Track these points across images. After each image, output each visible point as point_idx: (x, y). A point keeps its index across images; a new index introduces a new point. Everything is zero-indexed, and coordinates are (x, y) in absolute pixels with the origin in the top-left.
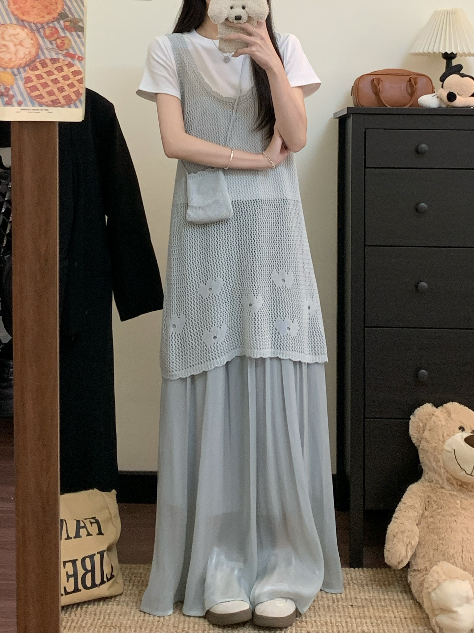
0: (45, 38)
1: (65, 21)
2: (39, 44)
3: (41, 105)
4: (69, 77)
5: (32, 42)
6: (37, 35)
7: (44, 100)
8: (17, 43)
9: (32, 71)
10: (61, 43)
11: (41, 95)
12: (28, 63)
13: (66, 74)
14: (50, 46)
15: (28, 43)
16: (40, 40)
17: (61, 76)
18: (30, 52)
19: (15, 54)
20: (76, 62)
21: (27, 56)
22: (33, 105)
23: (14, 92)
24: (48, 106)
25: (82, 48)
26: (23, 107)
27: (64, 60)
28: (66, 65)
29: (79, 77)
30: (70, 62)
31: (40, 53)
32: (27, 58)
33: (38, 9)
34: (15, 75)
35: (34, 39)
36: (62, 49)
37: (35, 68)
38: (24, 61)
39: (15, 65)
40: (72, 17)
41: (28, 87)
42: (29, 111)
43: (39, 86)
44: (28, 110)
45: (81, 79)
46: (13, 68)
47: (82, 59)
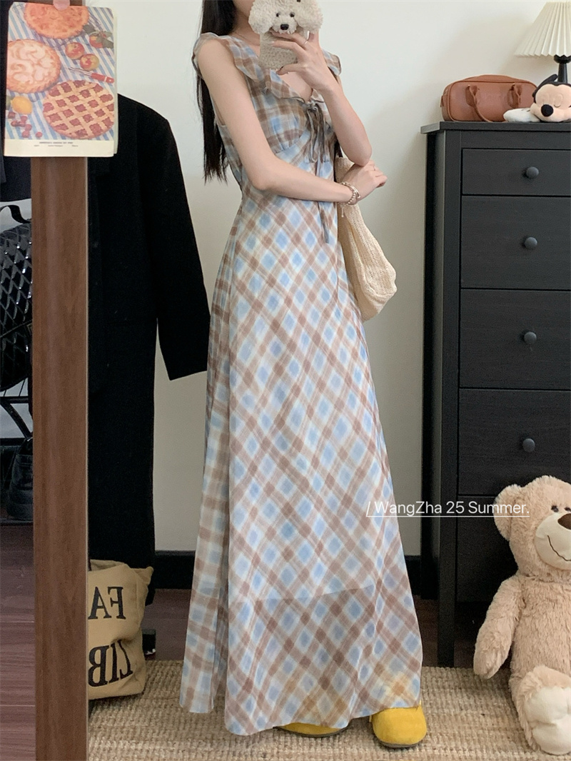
0: (68, 58)
1: (91, 36)
2: (60, 64)
3: (64, 137)
4: (97, 102)
5: (52, 61)
6: (59, 53)
7: (67, 132)
8: (36, 63)
9: (53, 96)
10: (87, 62)
11: (63, 124)
12: (47, 86)
13: (92, 99)
14: (72, 65)
15: (47, 62)
16: (62, 59)
17: (88, 101)
18: (49, 73)
19: (33, 76)
20: (105, 85)
21: (46, 79)
22: (55, 138)
23: (32, 121)
24: (73, 138)
25: (113, 68)
26: (42, 140)
27: (90, 83)
28: (93, 88)
29: (109, 103)
30: (98, 84)
31: (62, 74)
32: (47, 81)
33: (59, 21)
34: (33, 101)
35: (54, 58)
36: (88, 69)
37: (56, 93)
38: (42, 84)
39: (32, 89)
40: (99, 31)
41: (49, 116)
43: (61, 115)
44: (49, 143)
45: (112, 105)
46: (30, 92)
47: (113, 80)
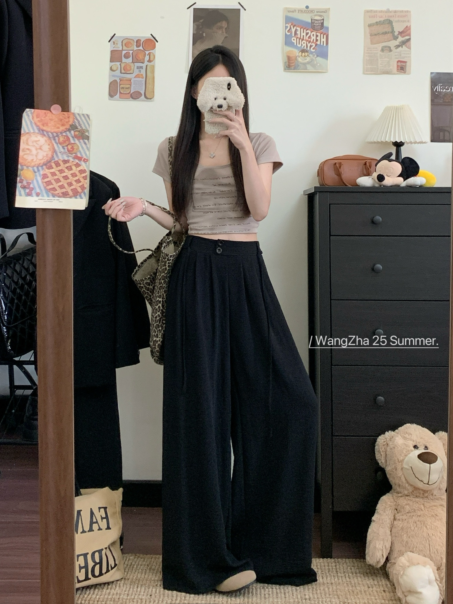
0: (59, 145)
1: (75, 132)
2: (54, 149)
3: (54, 196)
4: (76, 174)
5: (49, 147)
6: (53, 141)
7: (57, 192)
8: (38, 148)
9: (48, 169)
10: (71, 148)
11: (54, 188)
12: (45, 163)
13: (74, 172)
14: (62, 150)
15: (46, 147)
16: (55, 145)
17: (70, 173)
18: (47, 155)
19: (36, 156)
20: (83, 163)
21: (44, 158)
22: (48, 196)
23: (34, 185)
24: (59, 197)
25: (88, 153)
26: (40, 197)
27: (73, 161)
28: (74, 165)
29: (84, 175)
30: (77, 163)
31: (55, 156)
32: (45, 159)
33: (55, 121)
34: (35, 172)
35: (51, 145)
36: (72, 153)
37: (51, 167)
38: (42, 162)
39: (35, 164)
40: (80, 128)
41: (46, 182)
42: (45, 200)
43: (53, 182)
45: (86, 176)
46: (34, 166)
47: (87, 160)
